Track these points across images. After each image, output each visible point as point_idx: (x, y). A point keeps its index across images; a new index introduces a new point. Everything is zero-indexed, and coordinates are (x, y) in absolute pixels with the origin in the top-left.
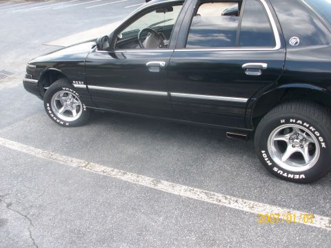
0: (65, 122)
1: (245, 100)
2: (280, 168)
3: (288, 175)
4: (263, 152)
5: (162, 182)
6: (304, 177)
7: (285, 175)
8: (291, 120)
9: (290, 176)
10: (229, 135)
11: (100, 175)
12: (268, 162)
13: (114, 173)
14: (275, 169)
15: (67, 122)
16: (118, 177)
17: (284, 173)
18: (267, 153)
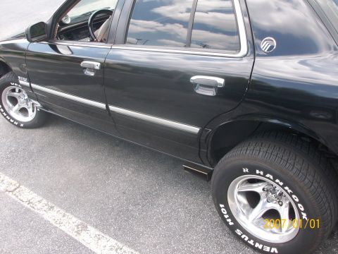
0: (20, 123)
1: (196, 130)
2: (245, 232)
3: (254, 243)
4: (222, 206)
5: (90, 228)
6: (276, 252)
7: (251, 242)
8: (258, 172)
9: (257, 245)
10: (186, 168)
11: (23, 207)
12: (229, 220)
13: (40, 206)
14: (238, 232)
15: (22, 122)
16: (41, 212)
17: (249, 240)
18: (227, 207)
